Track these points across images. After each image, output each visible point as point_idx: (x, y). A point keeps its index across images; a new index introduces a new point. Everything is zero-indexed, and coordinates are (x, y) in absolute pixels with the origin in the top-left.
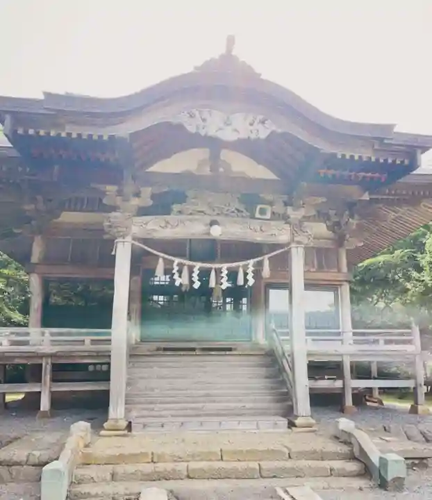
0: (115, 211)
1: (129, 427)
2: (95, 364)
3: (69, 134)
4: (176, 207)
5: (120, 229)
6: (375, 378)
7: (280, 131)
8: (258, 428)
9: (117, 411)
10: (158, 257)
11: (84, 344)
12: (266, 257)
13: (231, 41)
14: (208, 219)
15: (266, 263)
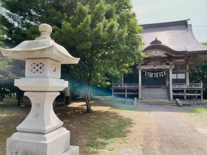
0: (138, 65)
4: (148, 64)
5: (139, 68)
10: (145, 73)
11: (132, 86)
12: (165, 71)
13: (156, 38)
14: (154, 66)
15: (165, 73)
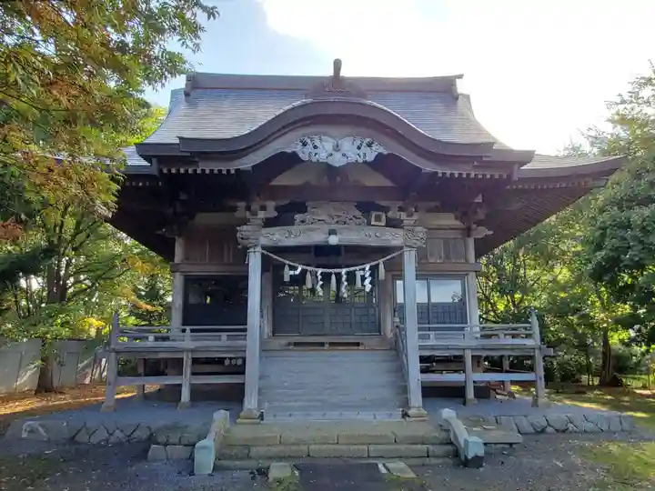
0: (245, 224)
1: (261, 417)
2: (231, 359)
3: (203, 171)
4: (298, 217)
5: (250, 241)
6: (507, 372)
7: (385, 153)
8: (375, 418)
9: (251, 402)
10: (285, 264)
11: (220, 340)
12: (381, 261)
13: (337, 64)
14: (326, 228)
15: (381, 267)
